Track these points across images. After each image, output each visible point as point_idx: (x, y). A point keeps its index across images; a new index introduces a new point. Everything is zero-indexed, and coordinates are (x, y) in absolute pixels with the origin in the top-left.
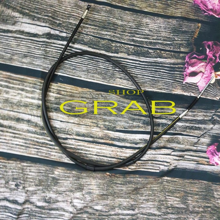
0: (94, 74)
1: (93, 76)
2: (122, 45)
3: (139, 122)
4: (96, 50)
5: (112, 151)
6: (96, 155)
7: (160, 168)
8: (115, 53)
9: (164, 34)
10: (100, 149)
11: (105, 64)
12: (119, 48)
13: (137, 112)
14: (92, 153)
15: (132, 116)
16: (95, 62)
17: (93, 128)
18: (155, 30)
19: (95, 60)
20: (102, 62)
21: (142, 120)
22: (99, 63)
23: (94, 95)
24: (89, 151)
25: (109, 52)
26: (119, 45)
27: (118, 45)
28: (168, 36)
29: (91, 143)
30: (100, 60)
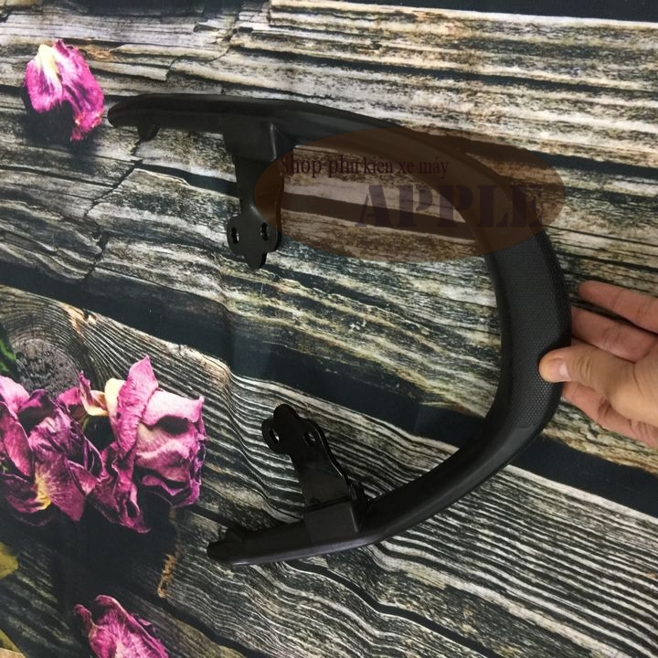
0: (571, 526)
1: (576, 514)
2: (432, 616)
3: (362, 265)
4: (552, 630)
5: (498, 118)
6: (596, 90)
7: (269, 19)
8: (463, 592)
9: (269, 606)
10: (570, 128)
11: (511, 556)
12: (445, 607)
13: (372, 313)
14: (620, 102)
15: (395, 301)
16: (560, 578)
17: (602, 250)
18: (303, 634)
19: (558, 588)
20: (524, 568)
21: (349, 274)
22: (540, 570)
23: (577, 423)
24: (637, 115)
25: (487, 603)
26: (445, 622)
27: (448, 620)
28: (258, 593)
29: (618, 161)
30: (534, 580)
